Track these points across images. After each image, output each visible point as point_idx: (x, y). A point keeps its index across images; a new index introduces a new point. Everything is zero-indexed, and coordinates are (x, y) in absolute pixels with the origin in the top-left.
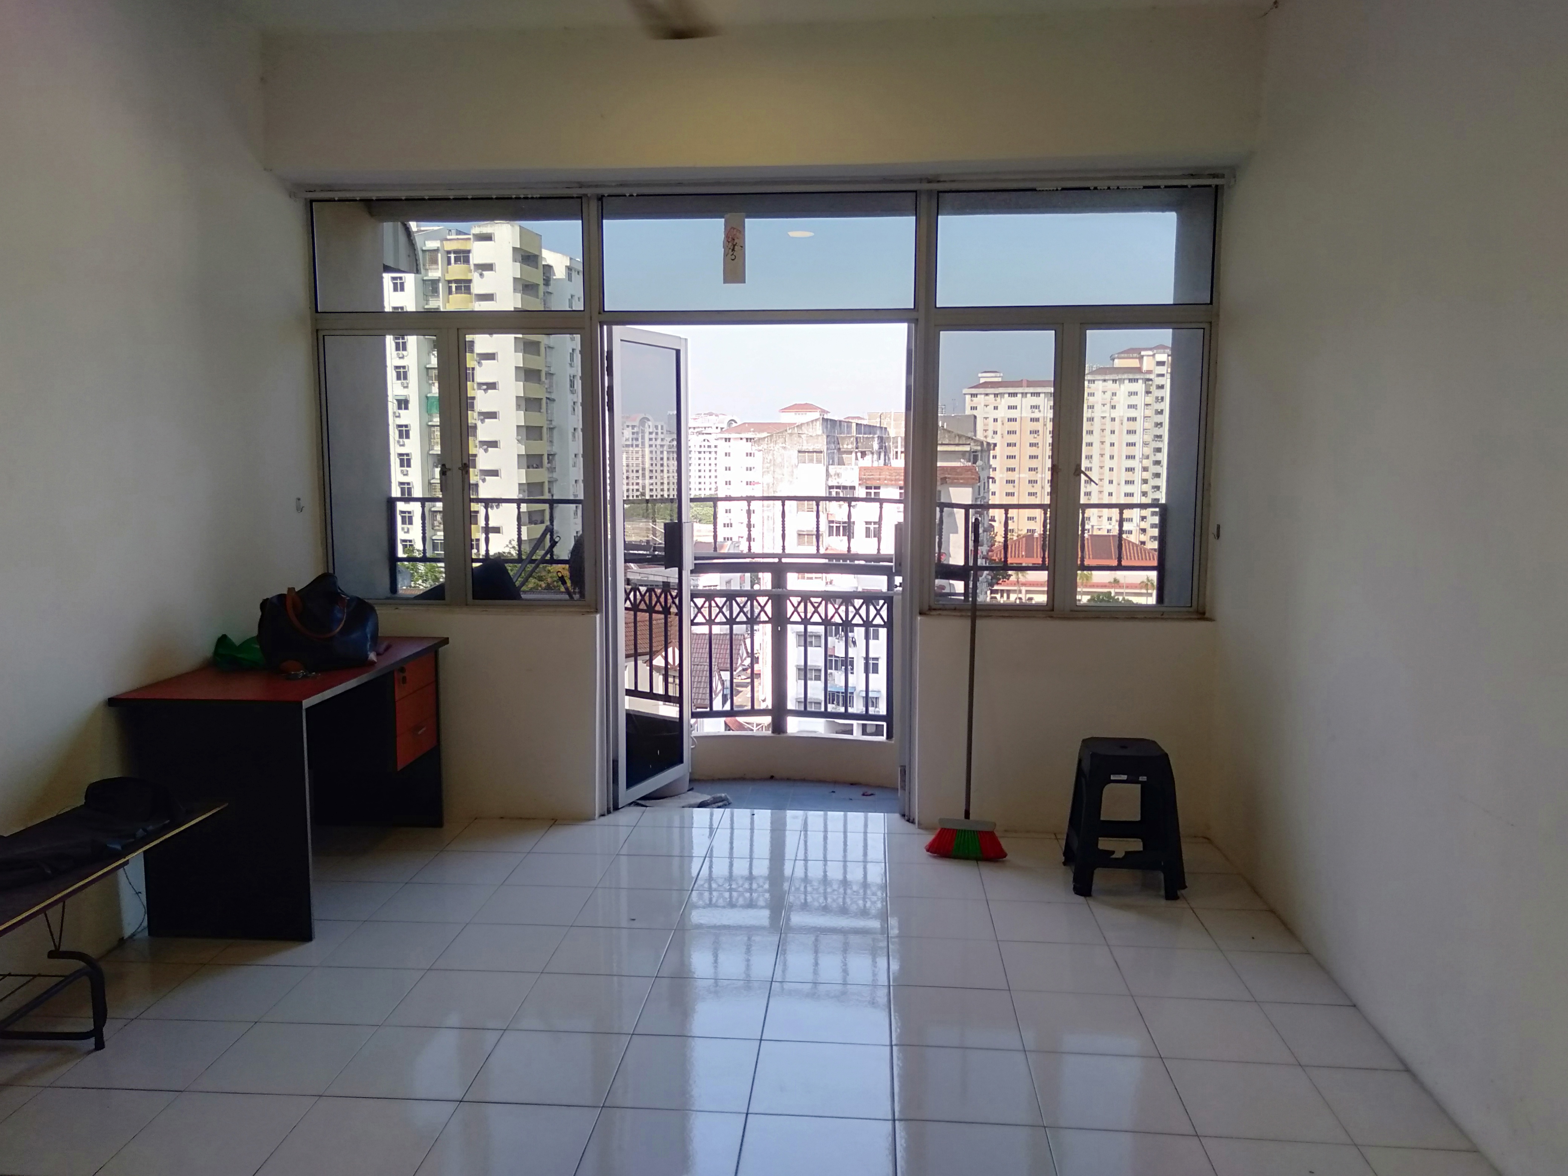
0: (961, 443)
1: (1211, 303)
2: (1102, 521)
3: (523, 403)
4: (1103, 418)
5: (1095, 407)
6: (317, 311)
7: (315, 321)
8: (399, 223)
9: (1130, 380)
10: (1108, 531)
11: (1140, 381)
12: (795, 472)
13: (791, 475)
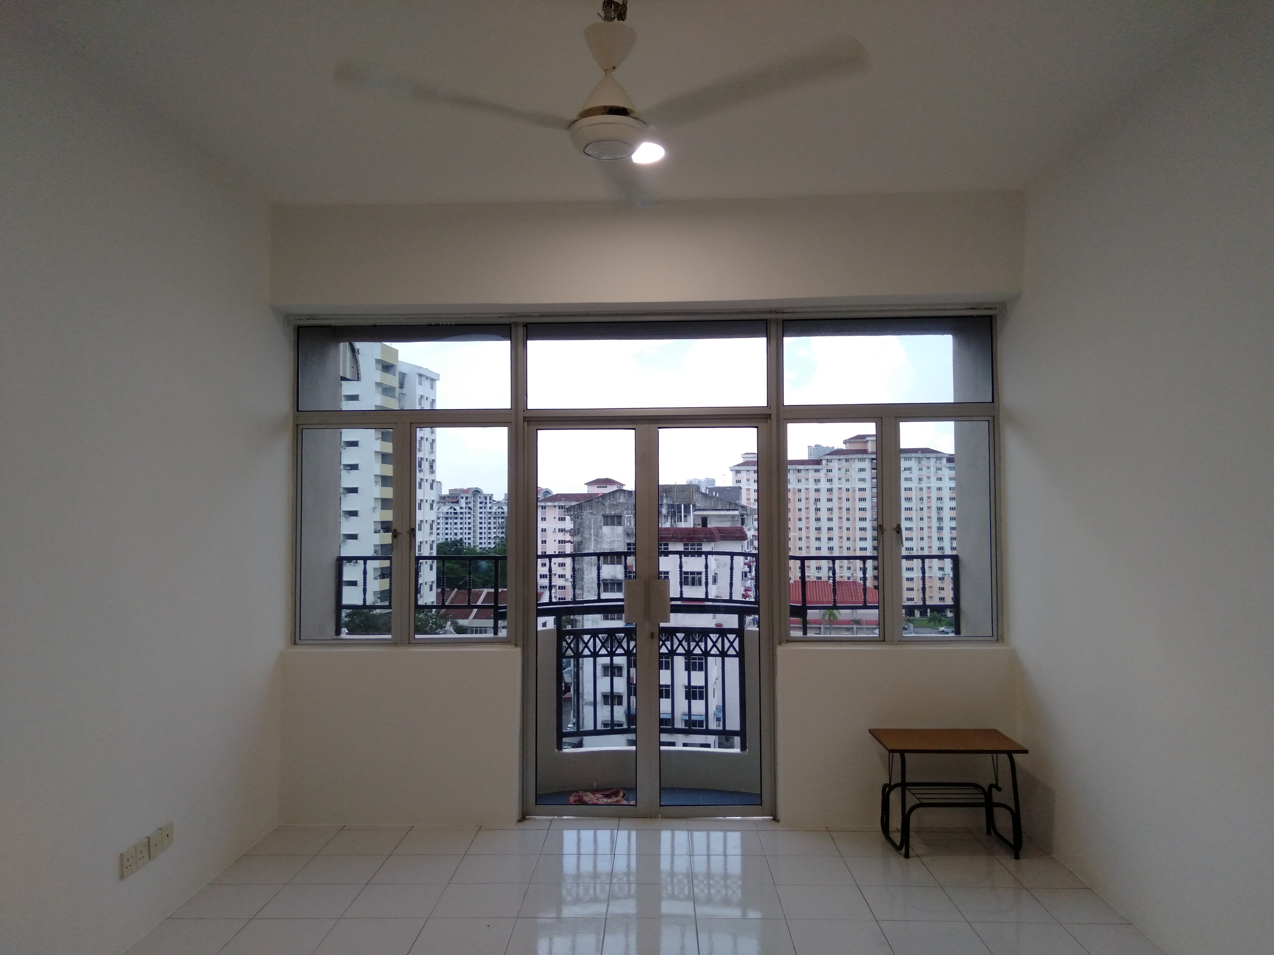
0: (731, 508)
1: (993, 402)
2: (843, 570)
3: (380, 480)
4: (840, 489)
5: (833, 480)
6: (298, 410)
7: (295, 418)
8: (348, 343)
9: (860, 460)
10: (849, 578)
11: (867, 461)
12: (600, 532)
13: (597, 535)
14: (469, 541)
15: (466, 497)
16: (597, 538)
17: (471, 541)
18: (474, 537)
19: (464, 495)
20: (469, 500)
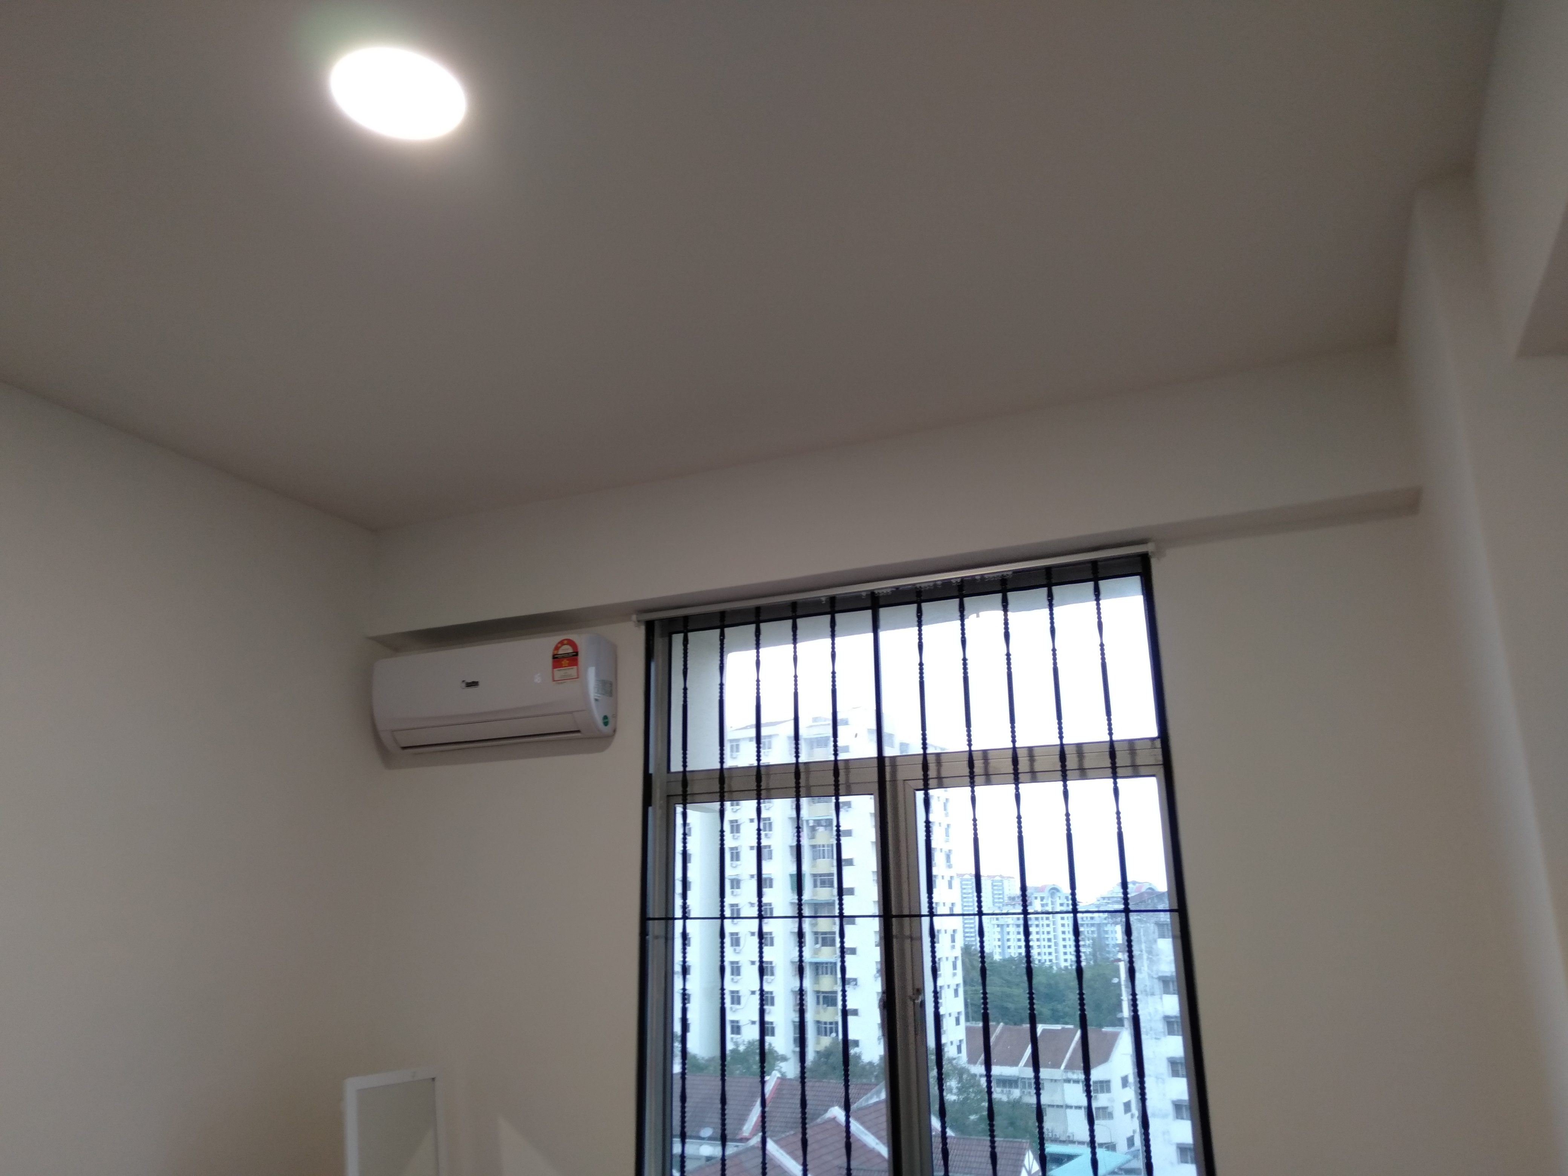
12: (1154, 946)
13: (1150, 952)
14: (1050, 957)
15: (1041, 897)
16: (1150, 956)
17: (1053, 957)
18: (1056, 951)
19: (1039, 895)
20: (1045, 902)
